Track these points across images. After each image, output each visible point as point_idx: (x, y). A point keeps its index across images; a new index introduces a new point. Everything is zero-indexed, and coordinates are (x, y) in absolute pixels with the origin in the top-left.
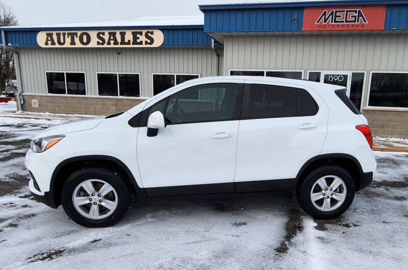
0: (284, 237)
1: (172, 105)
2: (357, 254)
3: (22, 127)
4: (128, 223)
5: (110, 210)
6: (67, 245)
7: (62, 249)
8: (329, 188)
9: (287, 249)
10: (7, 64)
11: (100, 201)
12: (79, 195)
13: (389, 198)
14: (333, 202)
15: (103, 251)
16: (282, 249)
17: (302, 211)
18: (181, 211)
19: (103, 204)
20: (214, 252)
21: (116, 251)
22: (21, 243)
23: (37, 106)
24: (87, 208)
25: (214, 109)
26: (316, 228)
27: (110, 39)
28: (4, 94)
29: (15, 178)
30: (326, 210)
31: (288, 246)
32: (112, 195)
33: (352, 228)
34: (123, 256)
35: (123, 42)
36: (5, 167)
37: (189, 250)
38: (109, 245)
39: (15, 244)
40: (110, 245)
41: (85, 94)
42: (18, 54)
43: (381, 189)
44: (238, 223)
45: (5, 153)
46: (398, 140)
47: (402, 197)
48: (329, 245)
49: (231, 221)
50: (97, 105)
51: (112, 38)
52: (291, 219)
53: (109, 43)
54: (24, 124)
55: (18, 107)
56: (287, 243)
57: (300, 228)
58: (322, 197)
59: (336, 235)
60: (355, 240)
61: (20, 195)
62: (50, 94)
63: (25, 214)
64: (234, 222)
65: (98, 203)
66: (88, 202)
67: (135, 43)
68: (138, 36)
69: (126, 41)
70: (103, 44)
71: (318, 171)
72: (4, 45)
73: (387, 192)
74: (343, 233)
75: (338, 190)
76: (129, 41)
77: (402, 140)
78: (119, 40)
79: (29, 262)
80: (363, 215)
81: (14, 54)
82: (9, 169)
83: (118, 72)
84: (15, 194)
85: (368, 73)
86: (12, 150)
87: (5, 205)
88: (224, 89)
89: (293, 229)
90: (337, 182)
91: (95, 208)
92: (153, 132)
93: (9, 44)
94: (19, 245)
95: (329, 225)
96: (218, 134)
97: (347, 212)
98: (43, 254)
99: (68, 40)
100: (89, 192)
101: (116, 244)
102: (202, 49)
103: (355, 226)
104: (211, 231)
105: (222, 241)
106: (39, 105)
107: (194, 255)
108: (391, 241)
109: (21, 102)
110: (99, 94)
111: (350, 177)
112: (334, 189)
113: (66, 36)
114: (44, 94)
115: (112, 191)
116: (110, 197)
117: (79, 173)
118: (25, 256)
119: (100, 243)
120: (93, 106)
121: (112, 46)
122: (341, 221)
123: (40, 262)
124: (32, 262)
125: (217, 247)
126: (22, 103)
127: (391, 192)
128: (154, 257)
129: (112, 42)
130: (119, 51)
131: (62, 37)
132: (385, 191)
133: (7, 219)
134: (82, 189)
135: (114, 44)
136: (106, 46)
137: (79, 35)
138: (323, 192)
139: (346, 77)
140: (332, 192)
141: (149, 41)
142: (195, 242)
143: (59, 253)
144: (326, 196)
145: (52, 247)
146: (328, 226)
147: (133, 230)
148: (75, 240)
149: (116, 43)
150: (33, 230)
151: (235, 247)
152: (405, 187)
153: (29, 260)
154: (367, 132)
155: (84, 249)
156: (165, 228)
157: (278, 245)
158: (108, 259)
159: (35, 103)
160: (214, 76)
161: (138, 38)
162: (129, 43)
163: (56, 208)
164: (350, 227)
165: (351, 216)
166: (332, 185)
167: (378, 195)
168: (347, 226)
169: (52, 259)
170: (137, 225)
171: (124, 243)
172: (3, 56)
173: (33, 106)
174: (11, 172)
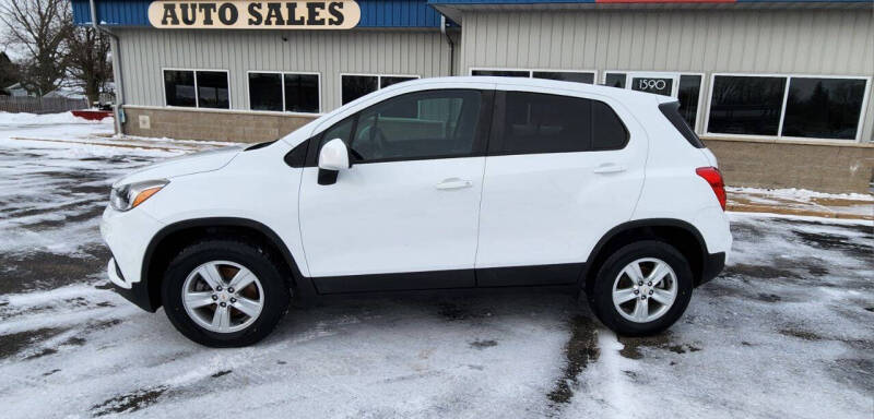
0: (564, 371)
1: (368, 127)
2: (699, 407)
3: (119, 161)
4: (283, 339)
5: (249, 317)
6: (169, 382)
7: (158, 390)
8: (646, 281)
9: (569, 394)
10: (103, 57)
11: (232, 300)
12: (194, 288)
13: (751, 297)
14: (654, 305)
15: (231, 395)
16: (561, 396)
17: (595, 319)
18: (379, 317)
19: (237, 305)
20: (435, 398)
21: (256, 395)
22: (86, 376)
23: (148, 126)
24: (208, 312)
25: (444, 136)
26: (622, 353)
27: (270, 16)
28: (96, 106)
29: (93, 253)
30: (641, 320)
31: (571, 389)
32: (253, 288)
33: (688, 355)
34: (267, 405)
35: (292, 21)
36: (80, 231)
37: (390, 395)
38: (244, 382)
39: (73, 378)
40: (247, 382)
41: (228, 107)
42: (118, 39)
43: (736, 280)
44: (481, 341)
45: (84, 207)
46: (759, 191)
47: (773, 296)
48: (646, 388)
49: (468, 338)
50: (247, 125)
51: (273, 13)
52: (577, 336)
53: (268, 22)
54: (124, 157)
55: (116, 129)
56: (569, 382)
57: (593, 353)
58: (632, 296)
59: (657, 367)
60: (694, 379)
61: (97, 284)
62: (170, 107)
63: (102, 319)
64: (473, 340)
65: (229, 303)
66: (209, 301)
67: (312, 21)
68: (317, 10)
69: (297, 18)
70: (258, 23)
71: (626, 249)
72: (93, 23)
73: (745, 285)
74: (672, 364)
75: (662, 285)
76: (302, 18)
77: (765, 192)
78: (285, 17)
79: (95, 415)
80: (705, 328)
81: (111, 38)
82: (85, 235)
83: (283, 70)
84: (90, 281)
85: (708, 76)
86: (97, 201)
87: (68, 301)
88: (461, 101)
89: (580, 355)
90: (662, 269)
91: (222, 313)
92: (328, 177)
93: (103, 23)
94: (81, 380)
95: (646, 348)
96: (447, 181)
97: (678, 323)
98: (122, 399)
99: (201, 16)
100: (213, 285)
101: (258, 381)
102: (425, 33)
103: (693, 350)
104: (431, 357)
105: (452, 378)
106: (152, 125)
107: (399, 405)
108: (759, 379)
109: (121, 120)
110: (252, 108)
111: (685, 261)
112: (654, 284)
113: (197, 10)
114: (161, 107)
115: (254, 283)
116: (249, 293)
117: (193, 249)
118: (88, 403)
119: (228, 379)
120: (241, 128)
121: (274, 26)
122: (667, 341)
123: (114, 415)
124: (100, 414)
125: (440, 388)
126: (124, 121)
127: (754, 286)
128: (325, 407)
129: (274, 20)
130: (285, 36)
131: (190, 10)
132: (741, 284)
133: (68, 329)
134: (199, 278)
135: (277, 23)
136: (263, 26)
137: (218, 7)
138: (636, 287)
139: (669, 82)
140: (652, 288)
141: (335, 19)
142: (403, 378)
143: (151, 397)
144: (640, 295)
145: (140, 385)
146: (644, 349)
147: (289, 354)
148: (185, 372)
149: (280, 22)
150: (111, 350)
151: (476, 389)
152: (777, 276)
153: (94, 412)
154: (715, 180)
155: (199, 389)
156: (349, 350)
157: (552, 387)
158: (239, 410)
159: (144, 122)
160: (444, 76)
161: (318, 14)
162: (301, 22)
163: (154, 311)
164: (684, 352)
165: (685, 332)
166: (651, 276)
167: (731, 291)
168: (679, 350)
169: (137, 408)
170: (298, 343)
171: (272, 379)
172: (96, 43)
173: (141, 126)
174: (90, 241)
